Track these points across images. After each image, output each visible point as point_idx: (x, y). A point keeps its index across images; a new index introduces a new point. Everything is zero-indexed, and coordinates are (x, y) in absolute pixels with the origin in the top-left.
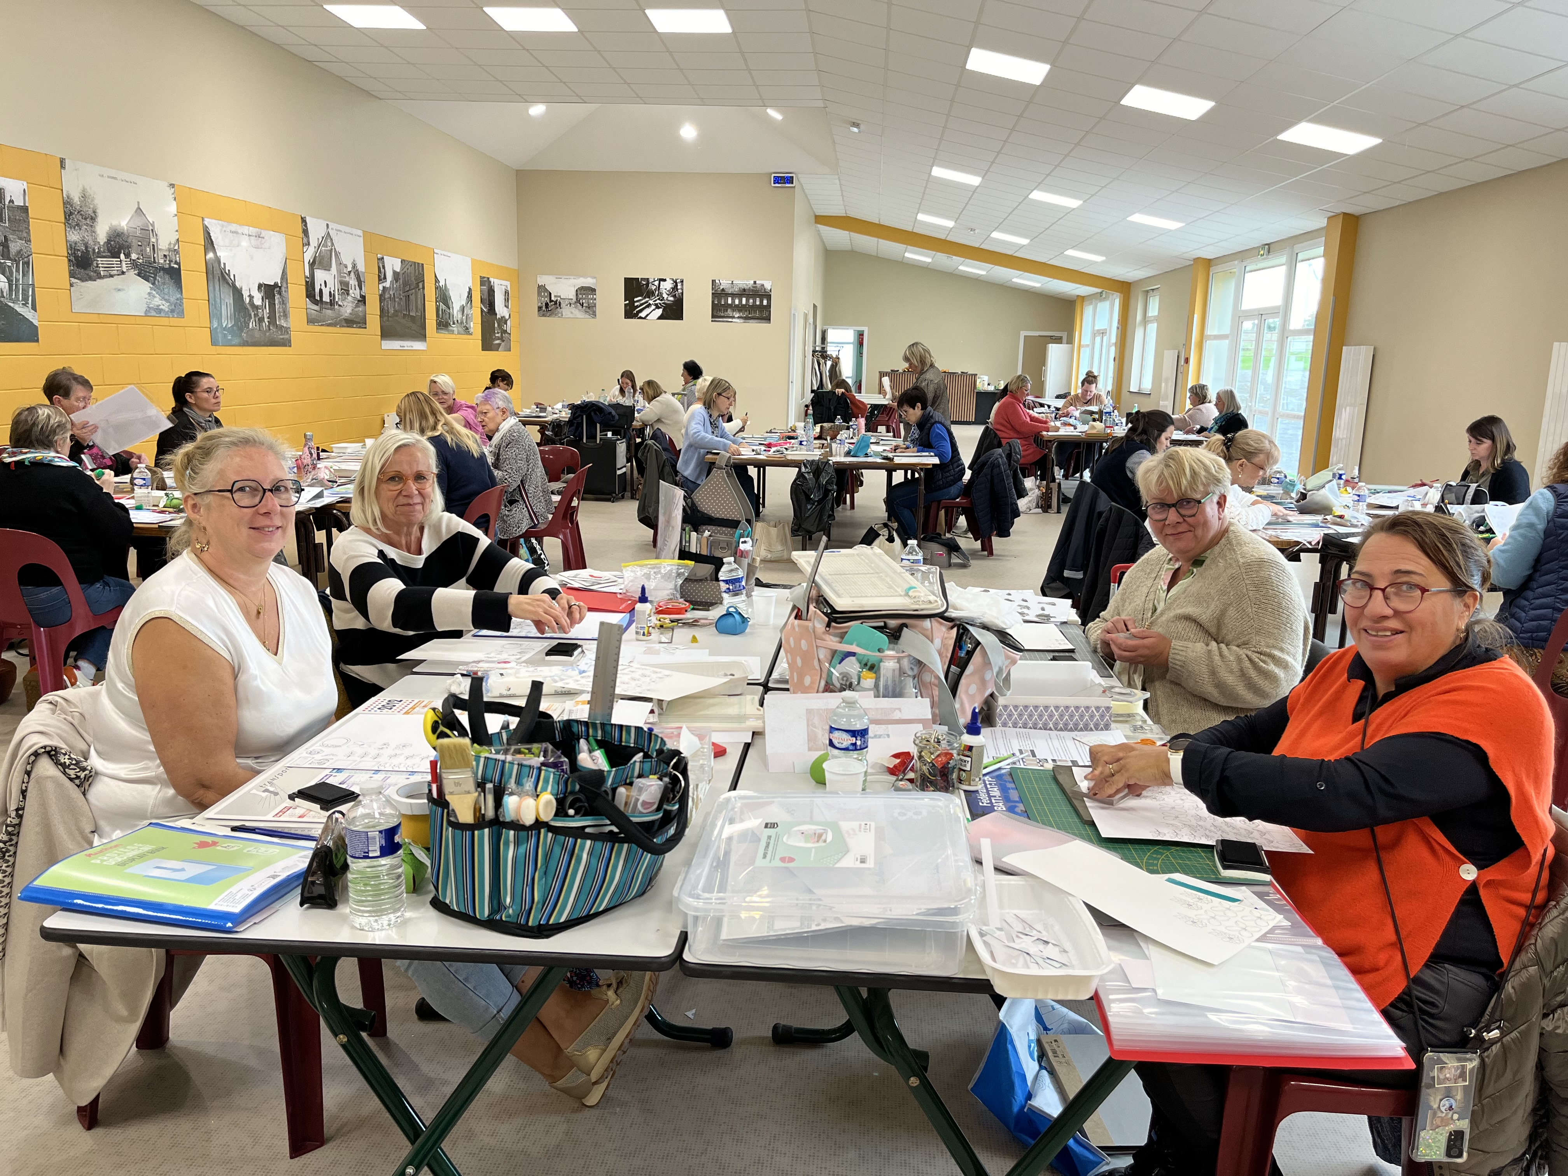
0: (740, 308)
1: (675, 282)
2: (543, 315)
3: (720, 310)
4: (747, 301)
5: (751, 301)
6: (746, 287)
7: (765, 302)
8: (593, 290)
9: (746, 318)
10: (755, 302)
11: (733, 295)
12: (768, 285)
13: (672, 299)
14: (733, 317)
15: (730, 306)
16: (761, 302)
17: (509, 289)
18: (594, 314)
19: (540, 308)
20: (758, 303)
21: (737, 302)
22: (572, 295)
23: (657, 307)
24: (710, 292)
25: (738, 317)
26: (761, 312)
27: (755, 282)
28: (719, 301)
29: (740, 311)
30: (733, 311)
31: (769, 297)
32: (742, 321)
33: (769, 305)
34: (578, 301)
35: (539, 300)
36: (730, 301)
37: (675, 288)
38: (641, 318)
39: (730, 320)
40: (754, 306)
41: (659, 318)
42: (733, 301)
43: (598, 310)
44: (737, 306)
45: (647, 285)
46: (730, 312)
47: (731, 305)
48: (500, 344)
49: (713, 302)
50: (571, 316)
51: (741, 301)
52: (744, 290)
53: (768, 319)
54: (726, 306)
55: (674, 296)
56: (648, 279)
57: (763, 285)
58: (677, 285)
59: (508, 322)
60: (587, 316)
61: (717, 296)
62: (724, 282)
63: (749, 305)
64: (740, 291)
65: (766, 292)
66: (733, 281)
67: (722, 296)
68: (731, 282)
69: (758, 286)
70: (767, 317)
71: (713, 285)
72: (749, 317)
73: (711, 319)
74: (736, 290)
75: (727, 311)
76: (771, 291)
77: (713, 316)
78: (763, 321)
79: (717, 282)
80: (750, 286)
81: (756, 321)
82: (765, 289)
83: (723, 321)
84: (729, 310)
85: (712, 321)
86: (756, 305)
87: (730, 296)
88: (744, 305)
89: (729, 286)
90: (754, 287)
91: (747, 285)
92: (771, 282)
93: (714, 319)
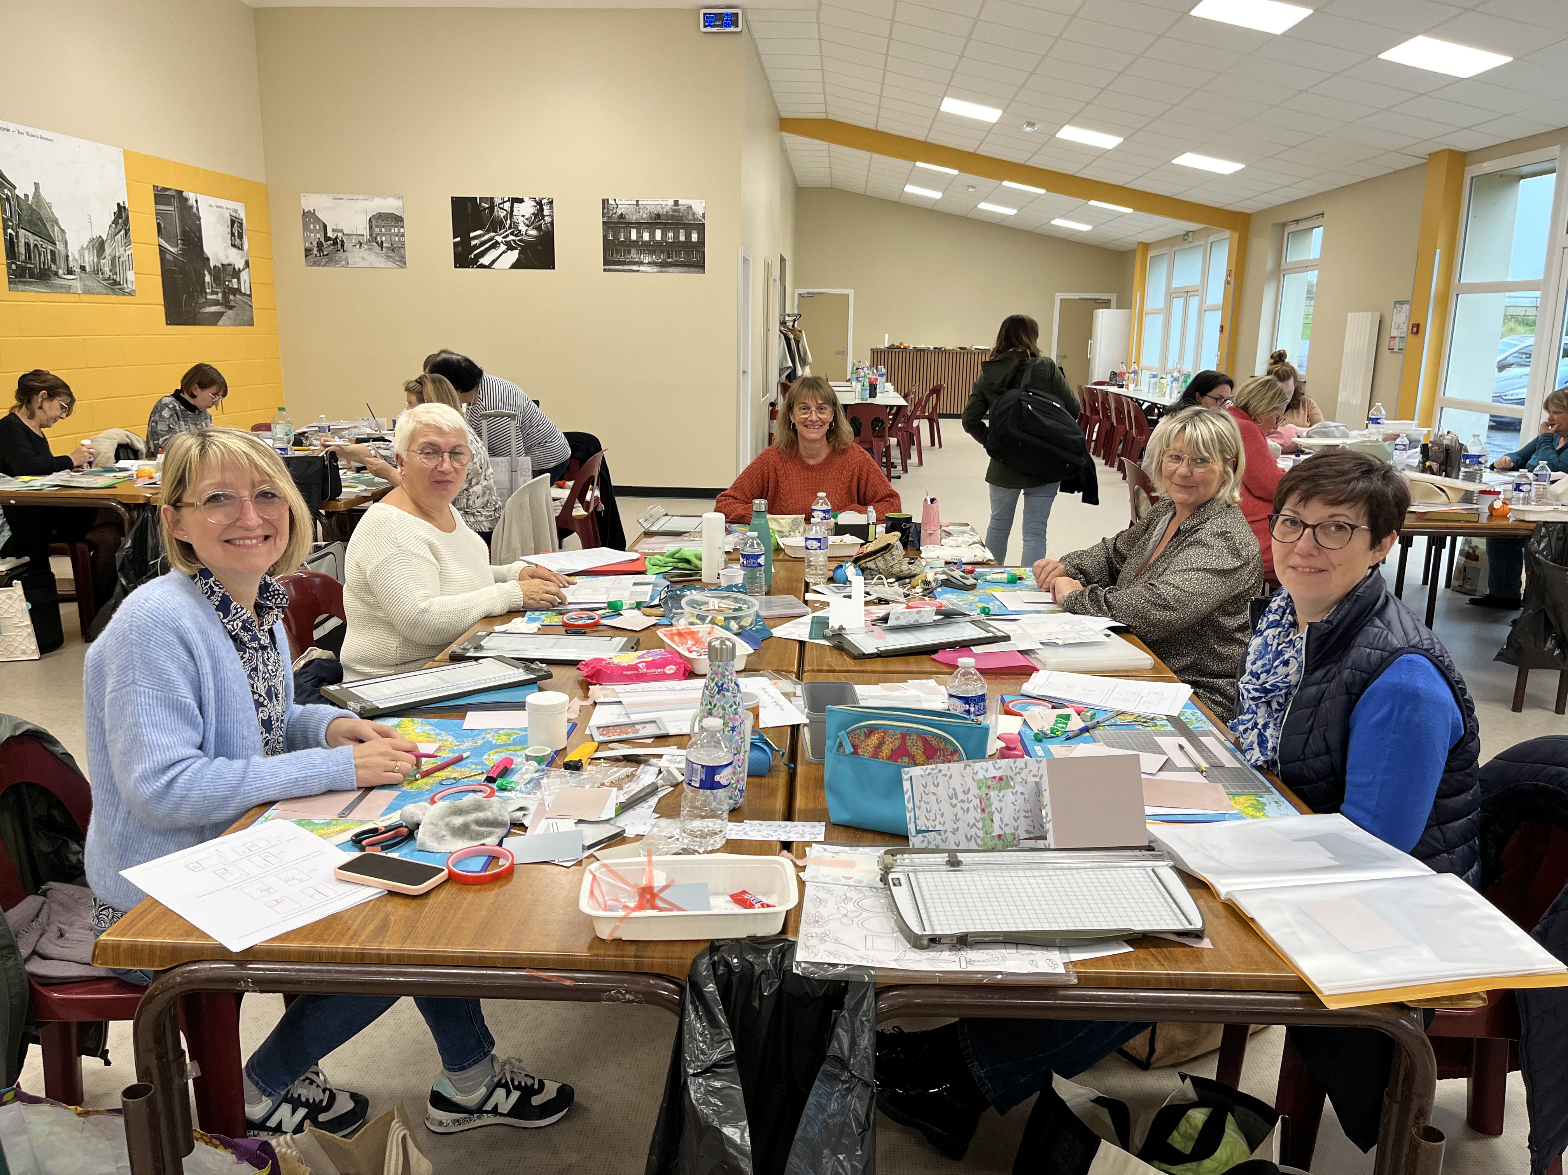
0: (651, 247)
1: (539, 204)
2: (315, 264)
3: (618, 251)
4: (664, 234)
5: (670, 234)
6: (660, 211)
7: (694, 237)
8: (398, 220)
9: (663, 265)
10: (676, 236)
11: (639, 226)
12: (698, 208)
13: (533, 232)
14: (641, 263)
15: (635, 244)
16: (688, 236)
17: (242, 215)
18: (402, 262)
19: (308, 251)
20: (682, 238)
21: (646, 236)
22: (362, 228)
23: (510, 247)
24: (600, 220)
25: (649, 263)
26: (687, 253)
27: (676, 203)
28: (616, 236)
29: (651, 252)
30: (640, 252)
31: (701, 228)
32: (656, 269)
33: (701, 243)
34: (373, 238)
35: (306, 238)
36: (634, 236)
37: (539, 213)
38: (482, 266)
39: (635, 268)
40: (676, 245)
41: (514, 266)
42: (640, 235)
43: (409, 254)
44: (646, 244)
45: (491, 208)
46: (634, 255)
47: (636, 242)
48: (221, 314)
49: (605, 237)
50: (362, 264)
51: (652, 235)
52: (658, 216)
53: (700, 266)
54: (629, 245)
55: (539, 228)
56: (492, 199)
57: (690, 207)
58: (542, 210)
59: (244, 276)
60: (390, 264)
61: (612, 228)
62: (623, 202)
63: (667, 242)
64: (650, 217)
65: (694, 219)
66: (637, 201)
67: (620, 228)
68: (635, 203)
69: (682, 209)
70: (698, 262)
71: (604, 208)
72: (669, 263)
73: (602, 267)
74: (644, 216)
75: (629, 253)
76: (704, 217)
77: (606, 262)
78: (693, 269)
79: (611, 202)
80: (668, 208)
81: (680, 269)
82: (694, 214)
83: (623, 271)
84: (633, 251)
85: (605, 270)
86: (680, 242)
87: (634, 228)
88: (658, 242)
89: (632, 209)
90: (675, 211)
91: (663, 208)
92: (703, 201)
93: (607, 267)
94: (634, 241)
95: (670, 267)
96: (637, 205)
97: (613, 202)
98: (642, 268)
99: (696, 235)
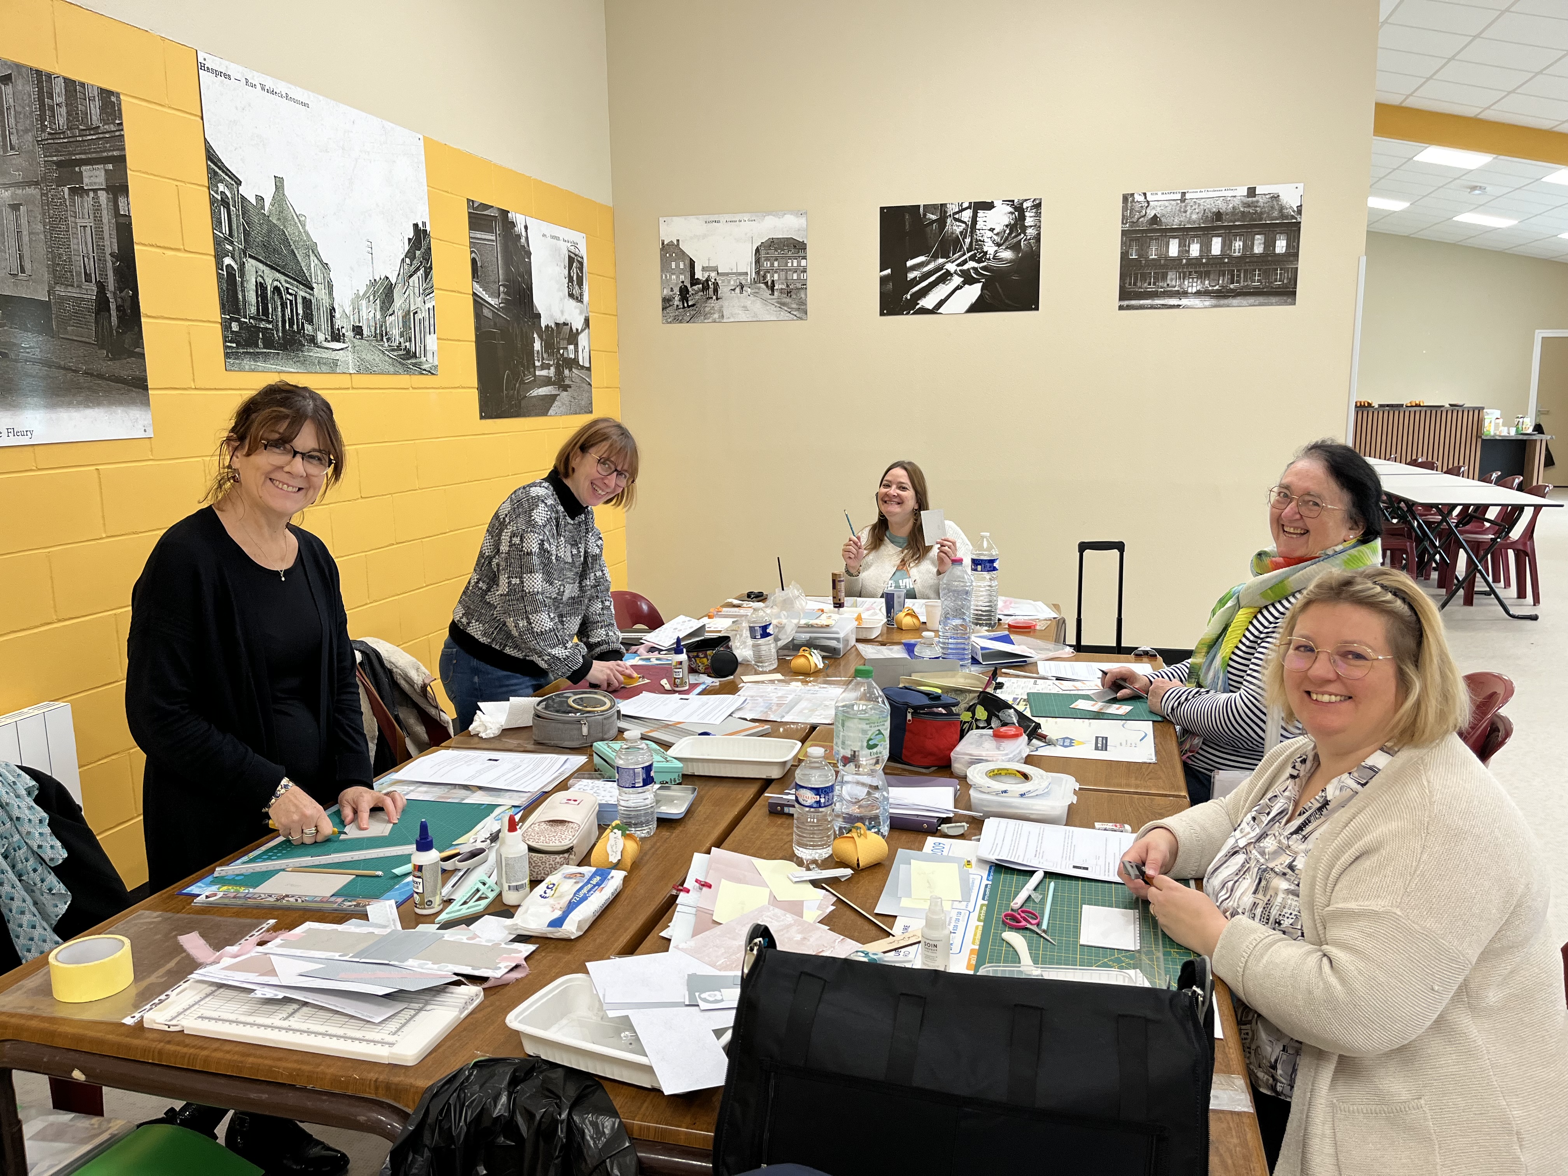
0: (1203, 267)
1: (1019, 209)
2: (677, 320)
3: (1144, 277)
4: (1226, 245)
5: (1239, 244)
6: (1223, 207)
7: (1281, 246)
8: (798, 247)
9: (1222, 294)
10: (1248, 247)
11: (1184, 233)
12: (1290, 198)
13: (1007, 255)
14: (1184, 294)
15: (1174, 264)
17: (583, 252)
18: (802, 309)
19: (667, 302)
20: (1258, 249)
21: (1195, 250)
22: (745, 262)
23: (968, 280)
24: (1117, 228)
25: (1198, 293)
26: (1266, 274)
27: (1252, 192)
28: (1143, 254)
29: (1202, 275)
30: (1184, 276)
31: (1293, 230)
32: (1208, 302)
33: (1293, 253)
34: (761, 276)
35: (664, 283)
36: (1174, 250)
37: (1017, 225)
38: (924, 311)
39: (1174, 302)
40: (1248, 261)
41: (975, 308)
42: (1184, 248)
43: (812, 297)
44: (1194, 263)
45: (942, 221)
46: (1173, 281)
47: (1178, 259)
48: (553, 398)
49: (1124, 256)
50: (743, 316)
51: (1206, 247)
52: (1218, 215)
53: (1287, 292)
54: (1166, 265)
55: (1015, 247)
56: (943, 206)
57: (1276, 197)
58: (1022, 217)
59: (583, 340)
60: (784, 315)
61: (1137, 240)
62: (1160, 197)
63: (1230, 257)
64: (1205, 219)
65: (1283, 216)
66: (1184, 194)
67: (1151, 238)
68: (1179, 196)
69: (1261, 200)
70: (1285, 286)
71: (1125, 209)
72: (1232, 290)
73: (1117, 303)
74: (1194, 216)
75: (1164, 277)
76: (1299, 212)
77: (1124, 294)
78: (1273, 299)
79: (1139, 198)
80: (1237, 202)
81: (1251, 300)
82: (1282, 208)
83: (1152, 307)
84: (1171, 275)
85: (1121, 308)
86: (1254, 255)
87: (1174, 237)
88: (1216, 257)
89: (1171, 207)
90: (1248, 205)
91: (1227, 202)
92: (1301, 186)
93: (1125, 303)
94: (1174, 259)
95: (1234, 297)
96: (1183, 200)
97: (1142, 198)
98: (1184, 302)
99: (1284, 243)
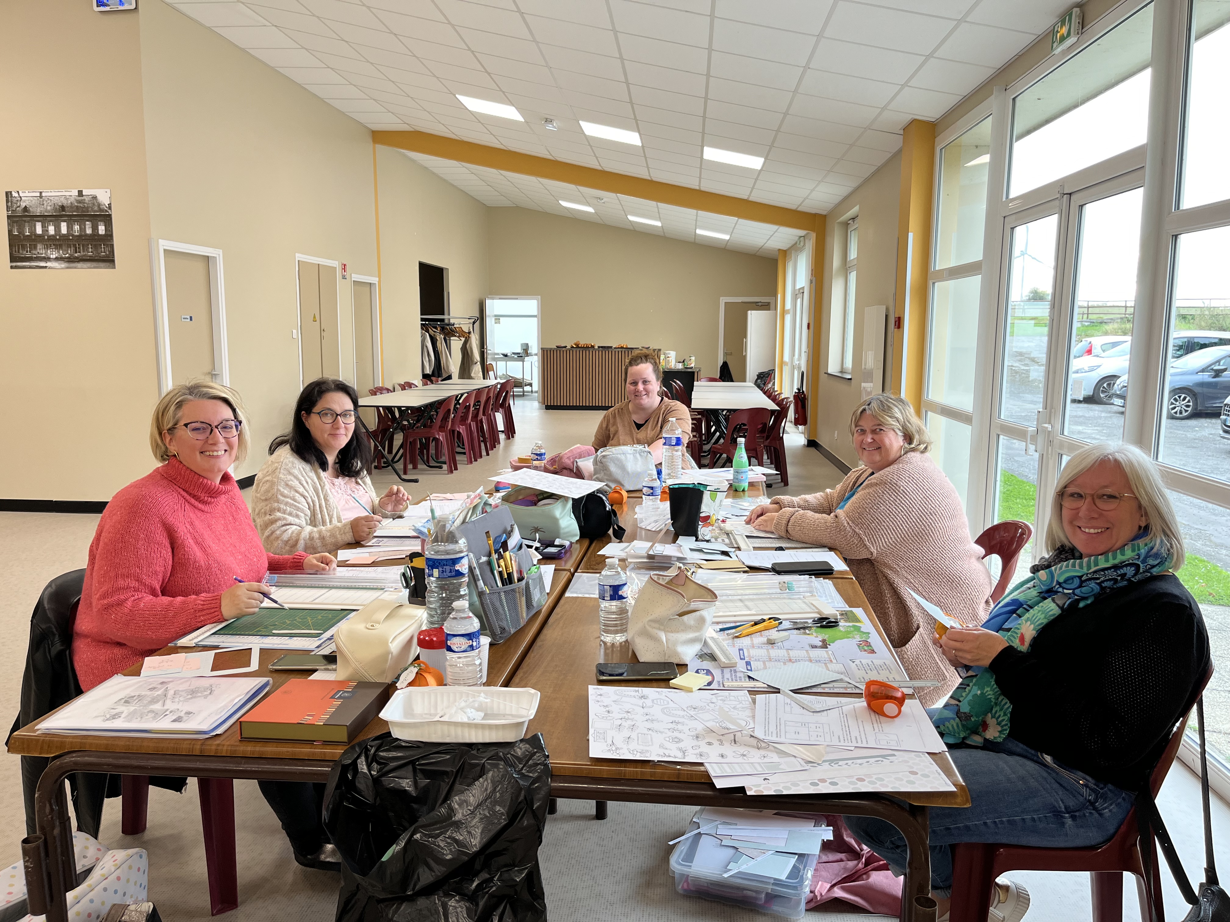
0: (57, 242)
3: (24, 247)
4: (70, 228)
5: (76, 227)
6: (65, 202)
7: (102, 230)
9: (71, 260)
10: (83, 229)
11: (44, 218)
12: (104, 198)
14: (47, 259)
15: (40, 238)
16: (95, 228)
20: (89, 231)
21: (51, 230)
24: (5, 214)
25: (57, 259)
26: (95, 247)
27: (80, 193)
28: (21, 231)
29: (58, 247)
30: (47, 247)
31: (107, 219)
32: (64, 265)
33: (109, 236)
36: (39, 230)
39: (42, 264)
40: (82, 238)
42: (45, 230)
44: (52, 238)
46: (41, 250)
47: (42, 236)
49: (10, 232)
51: (58, 228)
52: (63, 208)
53: (109, 260)
54: (36, 239)
57: (95, 198)
61: (17, 222)
62: (27, 194)
63: (73, 235)
64: (55, 209)
65: (101, 210)
66: (41, 193)
67: (25, 221)
68: (38, 194)
69: (87, 199)
70: (107, 256)
71: (7, 201)
72: (77, 258)
73: (9, 264)
74: (48, 208)
75: (35, 248)
76: (110, 208)
77: (13, 259)
78: (102, 264)
79: (15, 194)
80: (72, 200)
81: (88, 264)
82: (99, 205)
83: (31, 267)
84: (39, 246)
85: (12, 267)
86: (86, 235)
87: (39, 221)
88: (64, 235)
89: (35, 201)
90: (79, 202)
91: (67, 199)
92: (108, 191)
93: (14, 264)
94: (39, 236)
95: (78, 262)
96: (41, 197)
97: (16, 195)
98: (49, 264)
99: (103, 228)
